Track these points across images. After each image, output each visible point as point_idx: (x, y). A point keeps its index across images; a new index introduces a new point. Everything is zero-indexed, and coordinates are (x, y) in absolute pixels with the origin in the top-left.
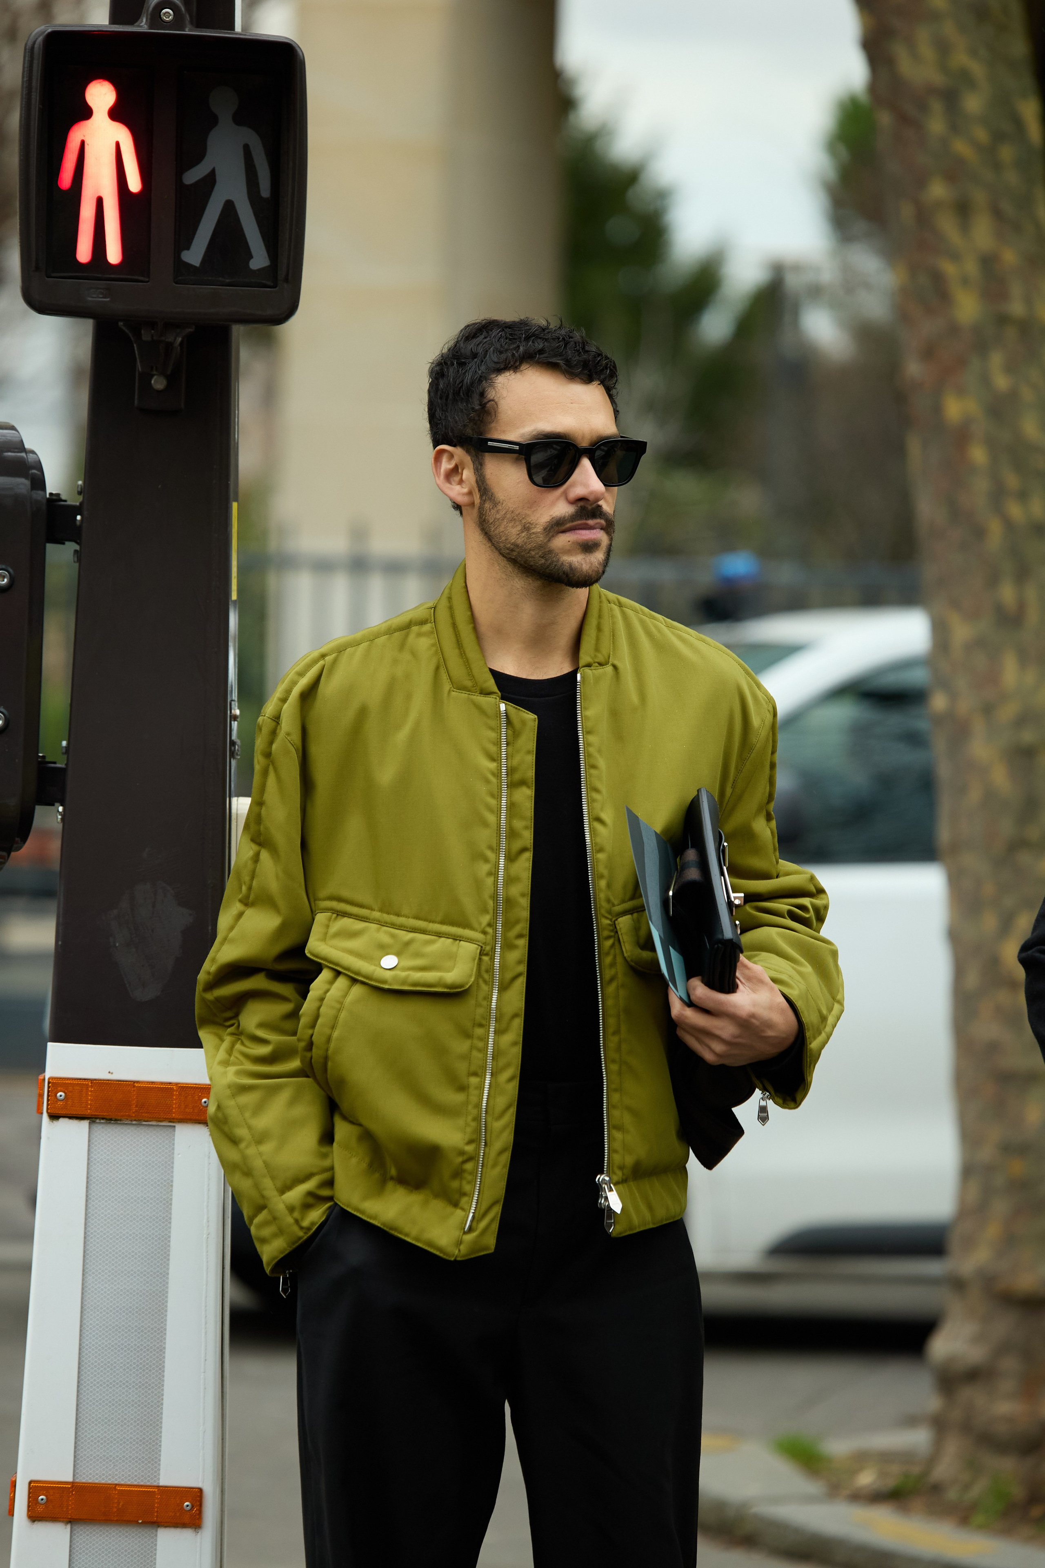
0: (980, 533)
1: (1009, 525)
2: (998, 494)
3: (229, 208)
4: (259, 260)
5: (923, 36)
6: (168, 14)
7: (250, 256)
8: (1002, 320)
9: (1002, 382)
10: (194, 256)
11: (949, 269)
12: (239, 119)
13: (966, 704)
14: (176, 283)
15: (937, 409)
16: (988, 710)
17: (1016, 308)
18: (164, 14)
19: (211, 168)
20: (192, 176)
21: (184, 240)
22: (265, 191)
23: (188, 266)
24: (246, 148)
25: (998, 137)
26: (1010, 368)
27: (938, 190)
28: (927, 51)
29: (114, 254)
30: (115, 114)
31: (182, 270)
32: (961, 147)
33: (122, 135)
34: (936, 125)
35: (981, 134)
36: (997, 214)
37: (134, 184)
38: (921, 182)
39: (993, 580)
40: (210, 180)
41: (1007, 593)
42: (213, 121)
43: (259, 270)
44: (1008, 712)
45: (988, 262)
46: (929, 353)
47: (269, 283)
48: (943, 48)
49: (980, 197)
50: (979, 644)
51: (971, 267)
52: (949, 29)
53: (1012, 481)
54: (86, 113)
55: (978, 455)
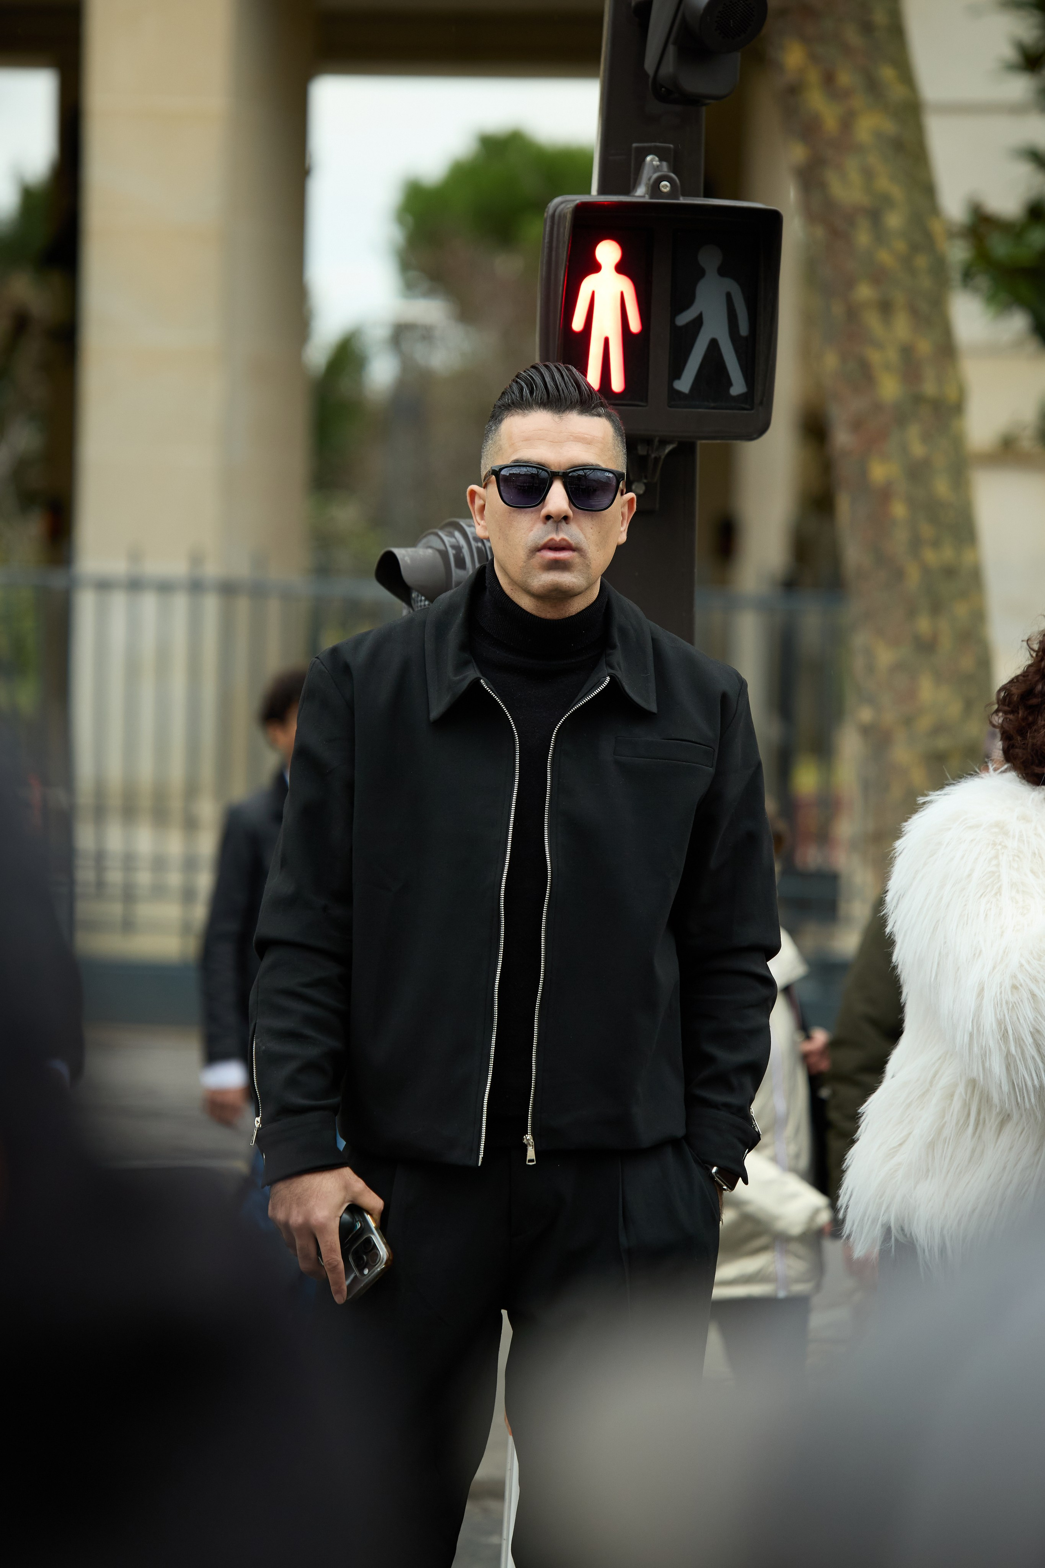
0: (899, 575)
1: (926, 570)
2: (916, 544)
3: (714, 344)
4: (738, 387)
5: (852, 166)
6: (665, 186)
7: (730, 384)
8: (918, 399)
9: (918, 449)
10: (684, 384)
11: (875, 357)
12: (723, 272)
13: (889, 717)
14: (670, 407)
15: (863, 473)
16: (908, 721)
17: (929, 388)
18: (663, 186)
19: (698, 312)
20: (683, 319)
21: (677, 372)
22: (744, 329)
23: (679, 393)
24: (729, 296)
25: (914, 248)
26: (927, 437)
27: (865, 292)
28: (854, 176)
29: (617, 384)
30: (620, 268)
31: (675, 396)
32: (885, 257)
33: (625, 285)
34: (863, 238)
35: (900, 246)
36: (914, 312)
37: (635, 326)
38: (850, 284)
39: (912, 613)
40: (698, 322)
41: (924, 625)
42: (701, 273)
43: (739, 396)
44: (925, 723)
45: (907, 352)
46: (857, 425)
47: (747, 406)
48: (868, 175)
49: (899, 298)
50: (898, 667)
51: (892, 355)
52: (873, 160)
53: (927, 530)
54: (596, 267)
55: (899, 510)
